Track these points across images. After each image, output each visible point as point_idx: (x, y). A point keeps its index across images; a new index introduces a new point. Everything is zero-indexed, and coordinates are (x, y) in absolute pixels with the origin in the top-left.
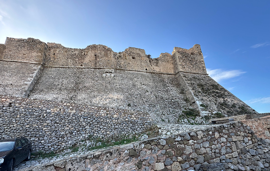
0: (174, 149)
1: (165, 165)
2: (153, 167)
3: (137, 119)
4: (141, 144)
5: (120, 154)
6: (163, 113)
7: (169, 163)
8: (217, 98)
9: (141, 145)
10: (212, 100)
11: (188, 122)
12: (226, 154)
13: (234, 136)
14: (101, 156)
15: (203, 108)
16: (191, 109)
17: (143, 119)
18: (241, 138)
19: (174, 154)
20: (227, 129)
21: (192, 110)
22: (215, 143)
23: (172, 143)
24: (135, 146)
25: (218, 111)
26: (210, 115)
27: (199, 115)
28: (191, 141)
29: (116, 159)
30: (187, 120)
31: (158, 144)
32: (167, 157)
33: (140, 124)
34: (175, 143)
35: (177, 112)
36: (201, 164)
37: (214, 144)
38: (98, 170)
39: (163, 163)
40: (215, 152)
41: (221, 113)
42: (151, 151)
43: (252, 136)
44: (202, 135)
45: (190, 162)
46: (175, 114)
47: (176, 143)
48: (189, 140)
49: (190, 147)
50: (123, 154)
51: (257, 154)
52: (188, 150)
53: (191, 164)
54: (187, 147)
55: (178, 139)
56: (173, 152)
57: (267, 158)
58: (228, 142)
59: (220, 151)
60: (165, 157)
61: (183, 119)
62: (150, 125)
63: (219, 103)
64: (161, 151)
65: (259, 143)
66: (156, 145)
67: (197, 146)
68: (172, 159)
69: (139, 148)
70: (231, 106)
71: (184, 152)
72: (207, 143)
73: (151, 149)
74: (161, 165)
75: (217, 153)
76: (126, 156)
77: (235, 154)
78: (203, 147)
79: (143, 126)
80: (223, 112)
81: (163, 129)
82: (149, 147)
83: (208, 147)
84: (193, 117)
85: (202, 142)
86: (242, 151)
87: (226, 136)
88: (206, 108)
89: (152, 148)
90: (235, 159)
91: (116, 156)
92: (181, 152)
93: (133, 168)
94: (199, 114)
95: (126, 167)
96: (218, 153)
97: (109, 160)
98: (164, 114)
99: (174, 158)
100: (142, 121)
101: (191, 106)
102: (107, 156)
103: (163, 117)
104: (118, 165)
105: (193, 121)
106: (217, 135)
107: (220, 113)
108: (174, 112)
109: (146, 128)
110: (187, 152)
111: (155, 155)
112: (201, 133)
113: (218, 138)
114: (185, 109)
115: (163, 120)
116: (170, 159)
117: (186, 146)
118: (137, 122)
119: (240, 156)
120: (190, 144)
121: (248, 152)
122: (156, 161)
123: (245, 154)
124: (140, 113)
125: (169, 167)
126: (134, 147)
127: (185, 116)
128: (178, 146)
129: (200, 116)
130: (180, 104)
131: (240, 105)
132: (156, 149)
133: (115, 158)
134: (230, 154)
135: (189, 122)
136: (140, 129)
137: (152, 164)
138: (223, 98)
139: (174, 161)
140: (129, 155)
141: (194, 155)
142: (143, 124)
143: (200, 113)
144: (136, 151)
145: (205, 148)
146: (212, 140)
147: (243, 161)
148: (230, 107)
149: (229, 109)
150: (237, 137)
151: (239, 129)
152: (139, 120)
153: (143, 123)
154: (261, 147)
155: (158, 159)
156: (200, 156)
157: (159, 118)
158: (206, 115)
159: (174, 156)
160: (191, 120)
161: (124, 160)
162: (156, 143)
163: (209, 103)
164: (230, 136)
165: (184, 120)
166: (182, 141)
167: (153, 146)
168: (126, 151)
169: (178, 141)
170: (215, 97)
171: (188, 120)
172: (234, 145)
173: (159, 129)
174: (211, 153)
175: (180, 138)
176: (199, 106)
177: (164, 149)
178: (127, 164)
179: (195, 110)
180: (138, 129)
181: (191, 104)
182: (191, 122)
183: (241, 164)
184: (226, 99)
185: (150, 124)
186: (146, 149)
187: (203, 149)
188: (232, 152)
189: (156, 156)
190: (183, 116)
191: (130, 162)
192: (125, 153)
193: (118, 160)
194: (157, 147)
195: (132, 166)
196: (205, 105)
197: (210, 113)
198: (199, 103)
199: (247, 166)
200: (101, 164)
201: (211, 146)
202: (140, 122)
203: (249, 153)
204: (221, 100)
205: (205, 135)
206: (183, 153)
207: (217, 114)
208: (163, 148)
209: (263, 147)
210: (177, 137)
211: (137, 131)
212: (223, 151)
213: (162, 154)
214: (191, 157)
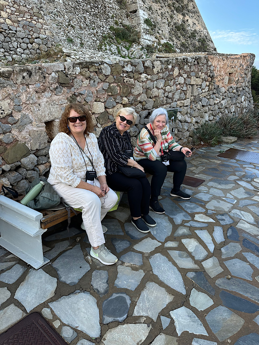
0: (120, 83)
1: (106, 108)
2: (90, 107)
3: (16, 25)
4: (75, 65)
5: (45, 77)
6: (71, 22)
7: (111, 104)
8: (175, 12)
9: (75, 68)
10: (166, 15)
11: (117, 53)
12: (178, 100)
13: (193, 77)
14: (12, 75)
15: (148, 28)
16: (126, 26)
17: (31, 29)
18: (199, 81)
19: (119, 91)
20: (189, 64)
21: (128, 28)
22: (171, 83)
23: (119, 74)
24: (67, 67)
25: (169, 41)
26: (155, 45)
27: (138, 41)
28: (143, 76)
29: (39, 84)
30: (115, 47)
31: (98, 72)
32: (110, 95)
33: (22, 39)
34: (123, 75)
35: (99, 27)
36: (148, 111)
37: (169, 85)
38: (12, 99)
39: (103, 104)
40: (167, 97)
41: (172, 44)
42: (90, 80)
43: (211, 81)
44: (160, 67)
45: (136, 107)
46: (95, 31)
47: (125, 75)
48: (141, 74)
49: (141, 84)
50: (49, 79)
51: (208, 104)
52: (138, 89)
53: (137, 110)
54: (138, 84)
55: (128, 68)
56: (118, 88)
57: (215, 110)
58: (185, 85)
59: (173, 96)
60: (106, 96)
61: (110, 45)
62: (45, 45)
63: (175, 24)
64: (102, 83)
65: (215, 91)
66: (96, 72)
67: (149, 84)
68: (115, 99)
69: (72, 73)
70: (190, 34)
71: (133, 91)
72: (162, 82)
73: (89, 78)
74: (100, 106)
75: (169, 98)
76: (53, 83)
77: (187, 102)
78: (156, 87)
79: (30, 45)
80: (175, 43)
81: (74, 57)
82: (87, 75)
83: (162, 88)
84: (128, 44)
85: (157, 80)
86: (195, 99)
87: (185, 76)
88: (152, 30)
89: (91, 77)
90: (186, 108)
91: (38, 79)
92: (129, 90)
93: (64, 104)
94: (139, 38)
95: (54, 101)
96: (171, 98)
97: (28, 85)
98: (72, 26)
99: (118, 97)
100: (27, 31)
101: (127, 18)
102: (24, 77)
103: (71, 32)
104: (42, 96)
105: (126, 51)
106: (176, 72)
107: (170, 44)
108: (94, 25)
109: (38, 51)
110: (135, 91)
111: (93, 89)
112: (159, 66)
113: (177, 77)
114: (116, 23)
115: (70, 41)
116: (113, 100)
117: (136, 81)
118: (16, 31)
119: (192, 105)
120: (141, 79)
121: (201, 101)
122: (94, 99)
123: (197, 103)
124: (22, 8)
125: (111, 110)
126: (65, 69)
127: (113, 39)
128: (126, 79)
129: (139, 44)
130: (108, 8)
131: (202, 35)
132: (95, 79)
133: (37, 83)
134: (182, 101)
135: (119, 52)
136: (22, 52)
137: (89, 103)
138: (184, 15)
139: (117, 103)
140: (58, 82)
141: (143, 97)
142: (29, 39)
143: (141, 37)
144: (67, 76)
145: (158, 89)
146: (169, 78)
147: (192, 112)
148: (188, 35)
149: (185, 40)
150: (197, 79)
151: (202, 67)
152: (21, 29)
153: (30, 37)
154: (214, 96)
155: (97, 97)
156: (150, 100)
157: (62, 33)
158: (150, 43)
159: (118, 94)
160: (124, 49)
161: (51, 89)
162: (97, 70)
163: (159, 18)
164: (190, 77)
165: (112, 48)
166: (133, 73)
167: (93, 74)
168: (53, 74)
169: (127, 72)
170: (173, 8)
171: (118, 47)
172: (190, 90)
173: (67, 56)
174: (163, 98)
175: (130, 68)
176: (142, 22)
177: (107, 82)
178: (56, 96)
179: (132, 30)
180: (18, 50)
181: (129, 14)
182: (122, 54)
183: (189, 115)
184: (187, 18)
185: (46, 41)
186: (82, 77)
187: (155, 89)
188: (185, 99)
189: (95, 92)
190: (109, 37)
191: (60, 94)
192: (53, 78)
193: (42, 87)
194: (97, 77)
195: (63, 100)
196: (153, 23)
197: (157, 40)
198: (144, 16)
199: (194, 117)
200: (15, 89)
201: (166, 87)
202: (24, 35)
203: (201, 103)
204: (179, 18)
205: (163, 68)
206: (130, 93)
207: (166, 45)
208: (105, 80)
209: (216, 97)
210: (127, 65)
211: (16, 54)
212: (177, 97)
213: (103, 89)
214: (139, 99)
